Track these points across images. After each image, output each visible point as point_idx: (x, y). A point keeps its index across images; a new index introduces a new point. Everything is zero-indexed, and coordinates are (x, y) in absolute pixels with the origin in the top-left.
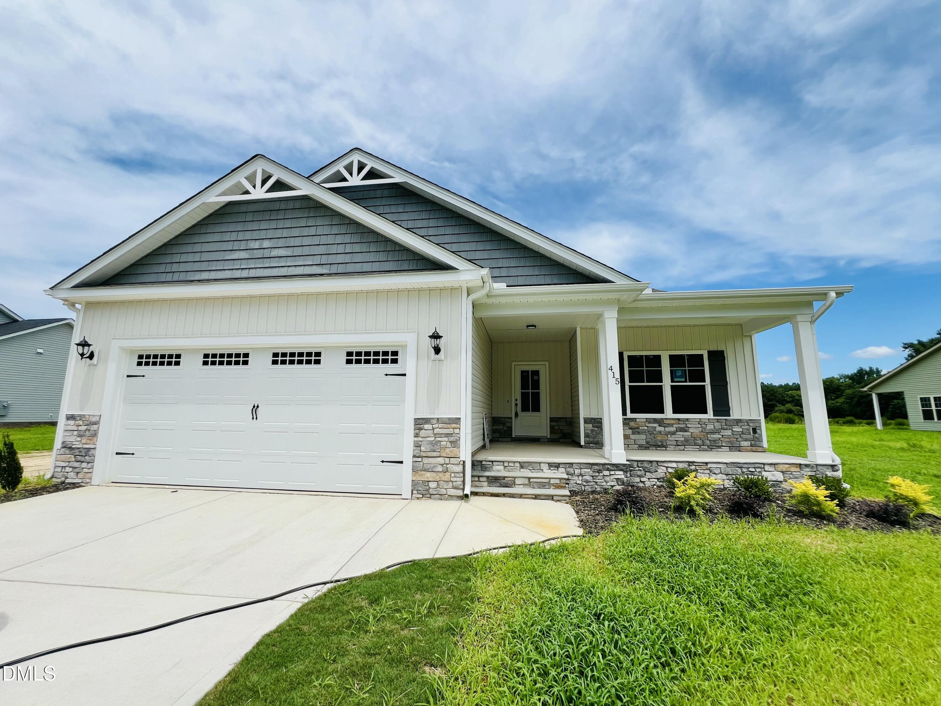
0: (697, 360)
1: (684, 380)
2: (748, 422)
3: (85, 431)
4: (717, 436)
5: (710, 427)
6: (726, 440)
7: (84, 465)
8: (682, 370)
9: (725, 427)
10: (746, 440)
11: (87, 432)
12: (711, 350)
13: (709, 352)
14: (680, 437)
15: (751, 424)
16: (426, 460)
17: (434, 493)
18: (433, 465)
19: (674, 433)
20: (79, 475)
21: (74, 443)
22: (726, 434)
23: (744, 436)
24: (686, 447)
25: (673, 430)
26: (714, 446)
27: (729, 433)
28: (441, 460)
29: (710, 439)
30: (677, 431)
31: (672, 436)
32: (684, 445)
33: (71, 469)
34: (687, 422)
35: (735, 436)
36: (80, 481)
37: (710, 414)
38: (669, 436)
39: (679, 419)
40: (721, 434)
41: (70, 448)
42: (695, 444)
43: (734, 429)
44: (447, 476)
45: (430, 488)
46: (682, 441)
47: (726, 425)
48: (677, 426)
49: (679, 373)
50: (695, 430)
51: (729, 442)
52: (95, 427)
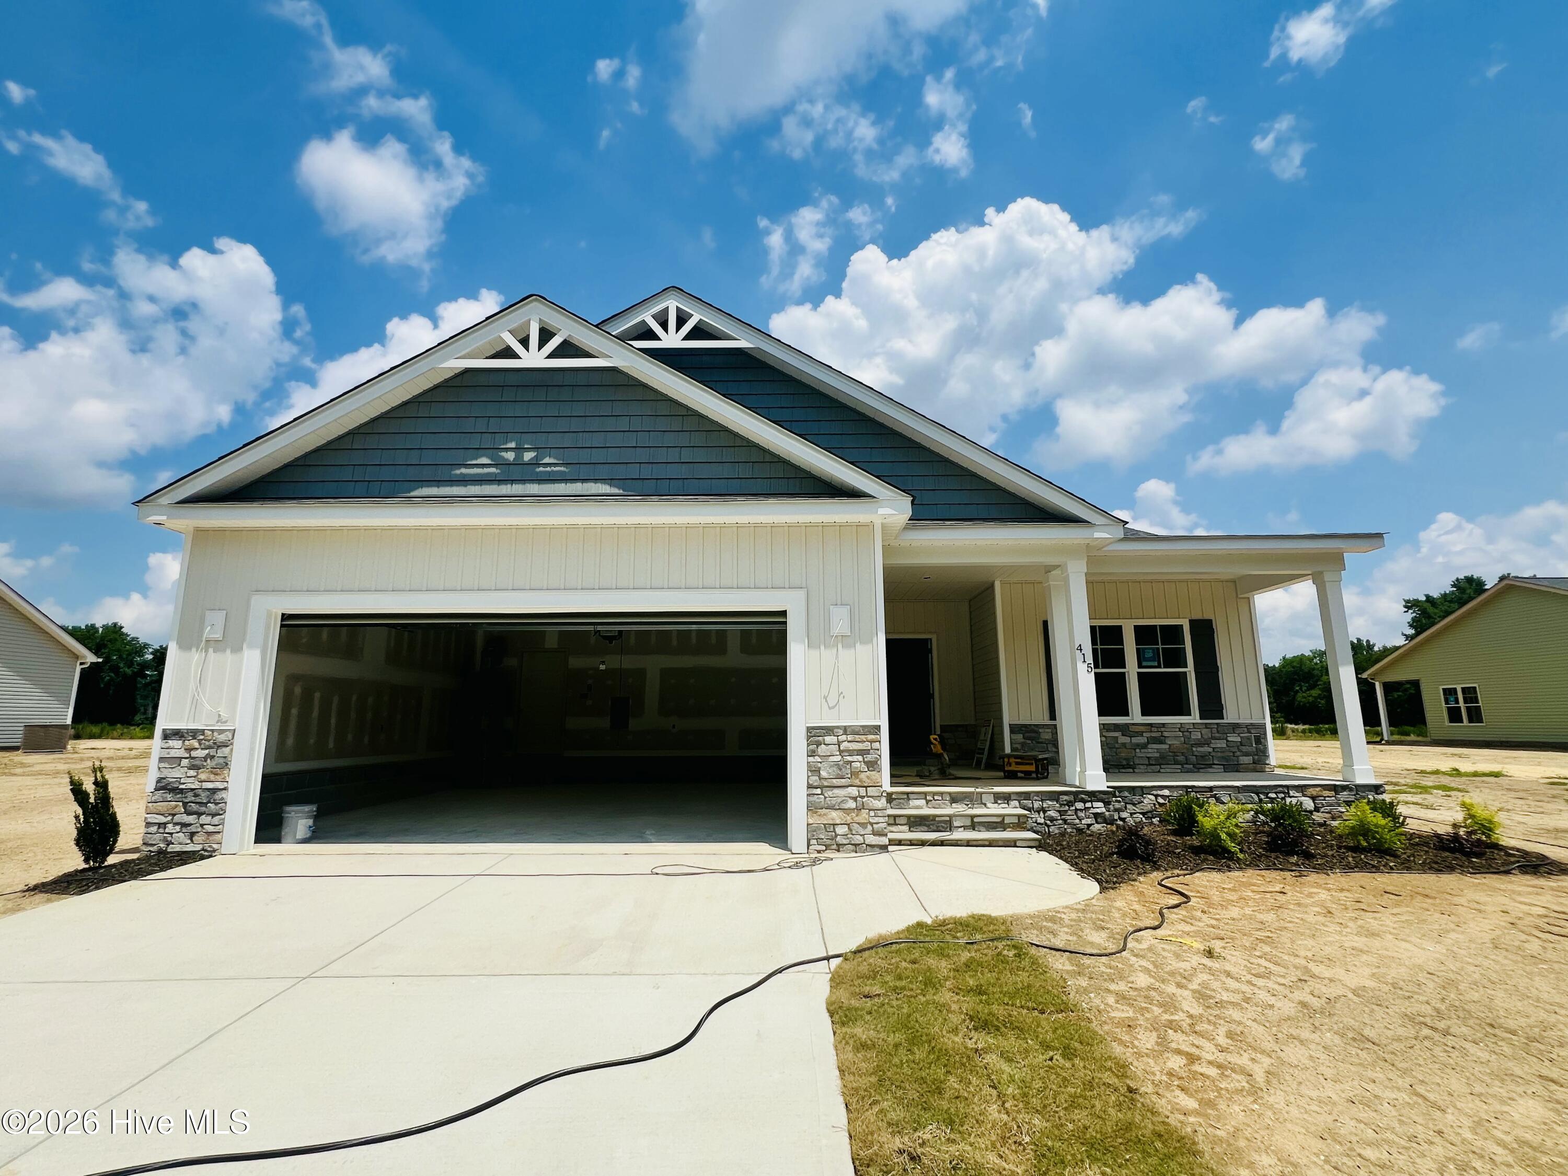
0: (1173, 633)
1: (1156, 664)
2: (1250, 727)
3: (205, 759)
4: (1206, 749)
5: (1196, 735)
6: (1219, 754)
7: (204, 819)
8: (1153, 649)
9: (1217, 735)
10: (1247, 754)
11: (209, 760)
12: (1194, 617)
13: (1191, 621)
14: (1153, 750)
15: (1252, 731)
16: (829, 793)
17: (845, 842)
18: (839, 800)
19: (1144, 746)
20: (195, 838)
21: (182, 781)
22: (1219, 746)
23: (1244, 749)
24: (1162, 766)
25: (1142, 741)
26: (1201, 765)
27: (1222, 744)
28: (854, 791)
29: (1196, 753)
30: (1148, 743)
31: (1142, 750)
32: (1160, 765)
33: (178, 828)
34: (1163, 729)
35: (1232, 749)
36: (198, 848)
37: (1195, 717)
38: (1138, 750)
39: (1151, 725)
40: (1212, 746)
41: (175, 790)
42: (1176, 763)
43: (1229, 739)
44: (864, 816)
45: (836, 835)
46: (1156, 758)
47: (1218, 732)
48: (1148, 735)
49: (1149, 654)
50: (1174, 741)
51: (1223, 757)
52: (226, 751)
